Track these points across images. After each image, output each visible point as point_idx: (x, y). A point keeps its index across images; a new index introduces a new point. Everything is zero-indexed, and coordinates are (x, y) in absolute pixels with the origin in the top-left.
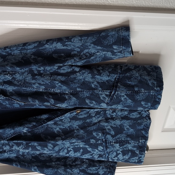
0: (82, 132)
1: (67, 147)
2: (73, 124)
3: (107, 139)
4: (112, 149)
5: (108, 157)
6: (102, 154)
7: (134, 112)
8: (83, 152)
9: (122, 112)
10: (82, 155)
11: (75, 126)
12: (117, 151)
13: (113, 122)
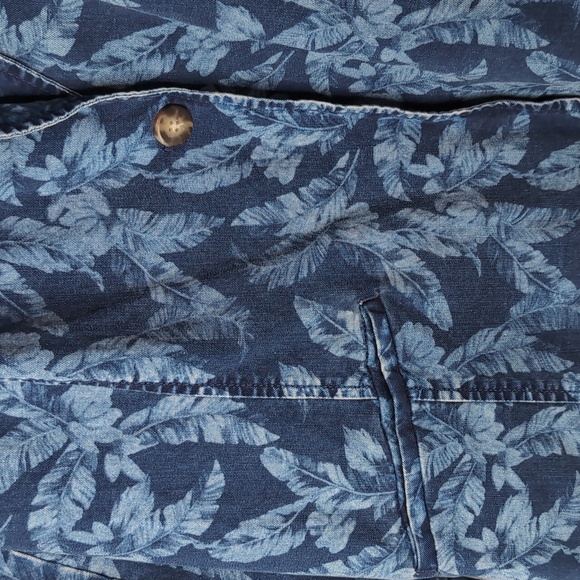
0: (215, 304)
1: (90, 447)
2: (136, 239)
3: (408, 358)
4: (454, 449)
5: (426, 528)
6: (378, 515)
7: (563, 146)
8: (226, 498)
9: (483, 150)
10: (222, 523)
11: (153, 259)
12: (489, 466)
13: (434, 224)
